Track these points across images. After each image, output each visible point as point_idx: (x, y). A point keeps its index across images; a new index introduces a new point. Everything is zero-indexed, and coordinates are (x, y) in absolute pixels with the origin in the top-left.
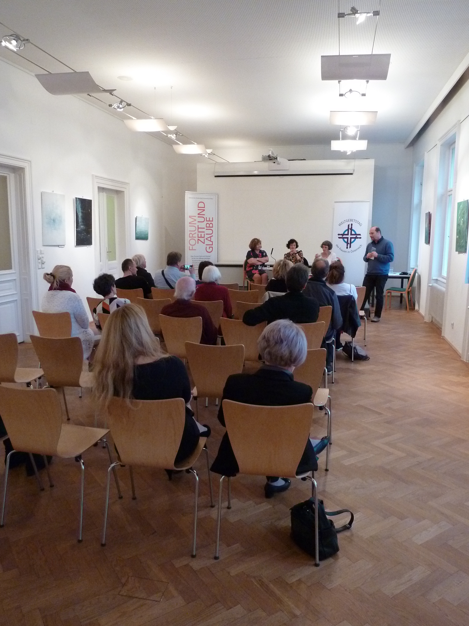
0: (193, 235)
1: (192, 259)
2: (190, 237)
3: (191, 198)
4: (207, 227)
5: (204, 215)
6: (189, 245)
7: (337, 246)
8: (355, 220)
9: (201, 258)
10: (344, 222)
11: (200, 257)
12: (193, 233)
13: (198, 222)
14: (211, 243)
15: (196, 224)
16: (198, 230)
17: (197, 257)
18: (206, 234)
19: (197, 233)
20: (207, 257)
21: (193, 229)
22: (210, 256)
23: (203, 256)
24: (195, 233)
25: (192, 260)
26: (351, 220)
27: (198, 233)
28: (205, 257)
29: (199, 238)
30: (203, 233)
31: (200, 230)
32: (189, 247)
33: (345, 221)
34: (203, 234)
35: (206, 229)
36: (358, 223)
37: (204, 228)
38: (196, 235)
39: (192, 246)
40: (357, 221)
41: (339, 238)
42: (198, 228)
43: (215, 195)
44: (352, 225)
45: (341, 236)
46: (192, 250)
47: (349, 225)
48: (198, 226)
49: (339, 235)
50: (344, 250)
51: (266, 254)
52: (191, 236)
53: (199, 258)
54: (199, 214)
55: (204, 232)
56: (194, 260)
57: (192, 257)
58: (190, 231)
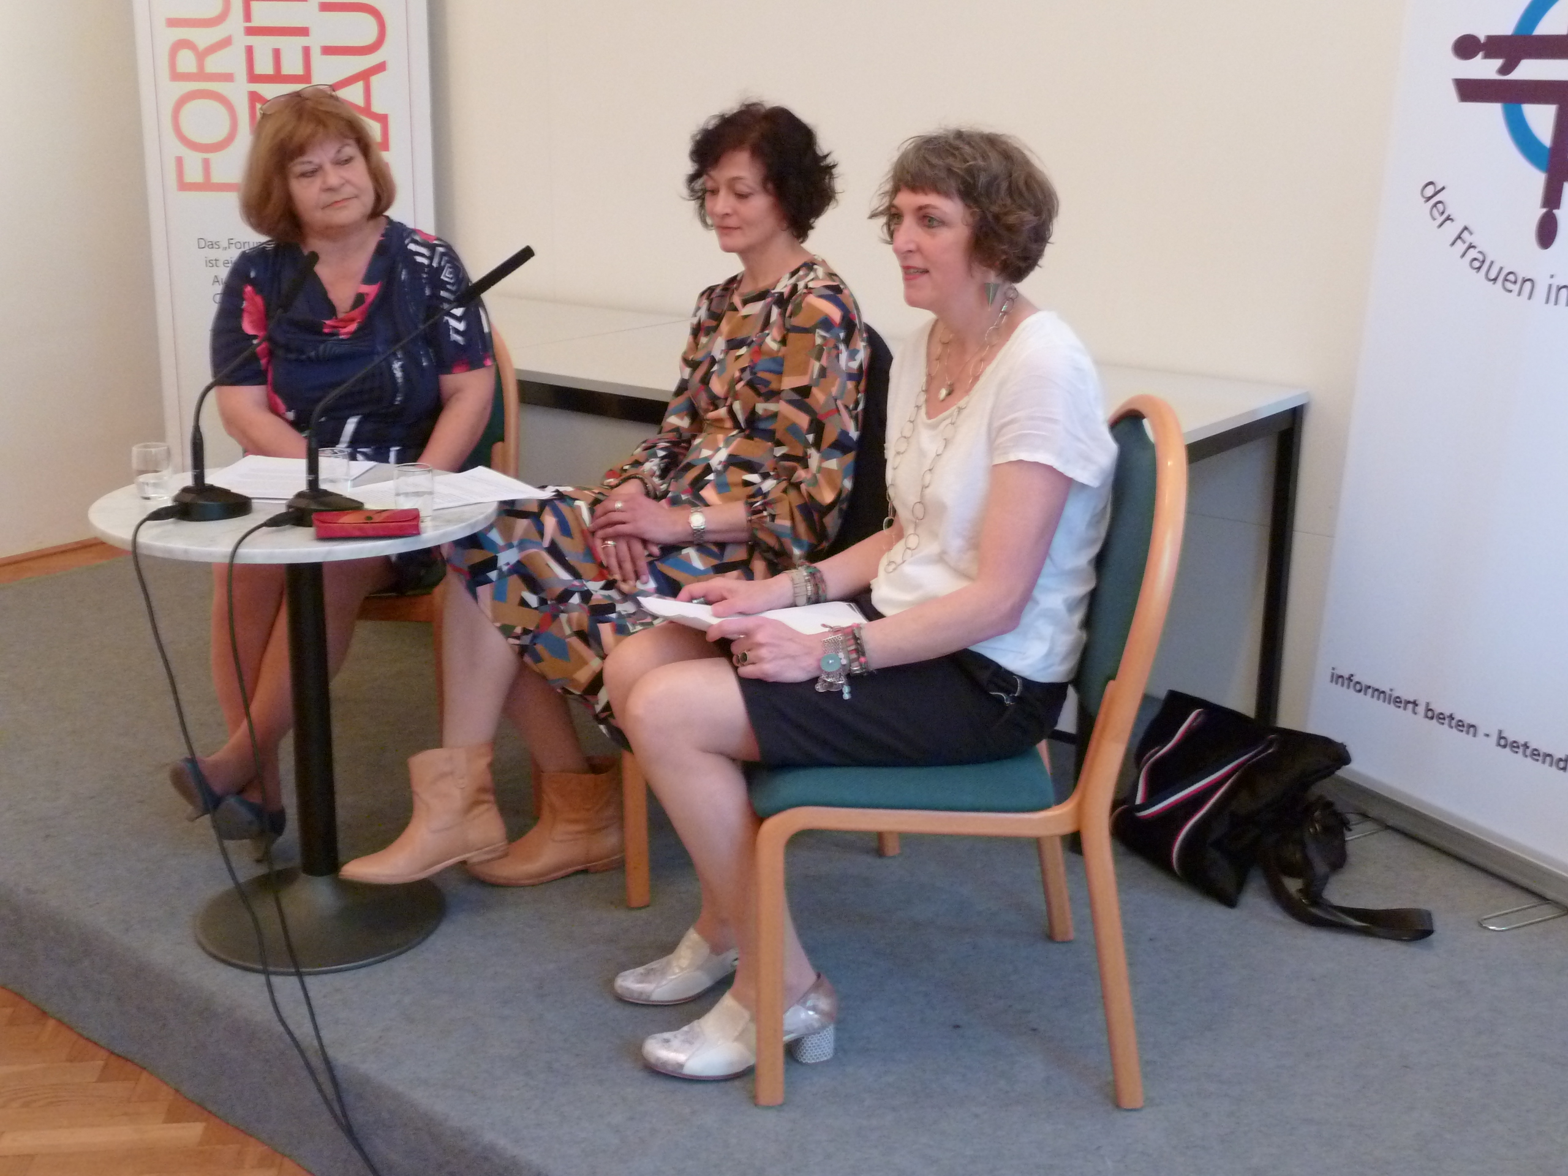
6: (175, 148)
7: (1433, 195)
19: (243, 41)
24: (226, 42)
27: (255, 41)
29: (262, 89)
30: (300, 41)
31: (264, 13)
32: (179, 161)
34: (291, 48)
35: (325, 8)
38: (232, 61)
39: (200, 156)
41: (1468, 90)
45: (1485, 68)
46: (209, 185)
49: (1466, 47)
50: (1503, 258)
52: (187, 62)
55: (303, 32)
57: (212, 245)
58: (173, 23)
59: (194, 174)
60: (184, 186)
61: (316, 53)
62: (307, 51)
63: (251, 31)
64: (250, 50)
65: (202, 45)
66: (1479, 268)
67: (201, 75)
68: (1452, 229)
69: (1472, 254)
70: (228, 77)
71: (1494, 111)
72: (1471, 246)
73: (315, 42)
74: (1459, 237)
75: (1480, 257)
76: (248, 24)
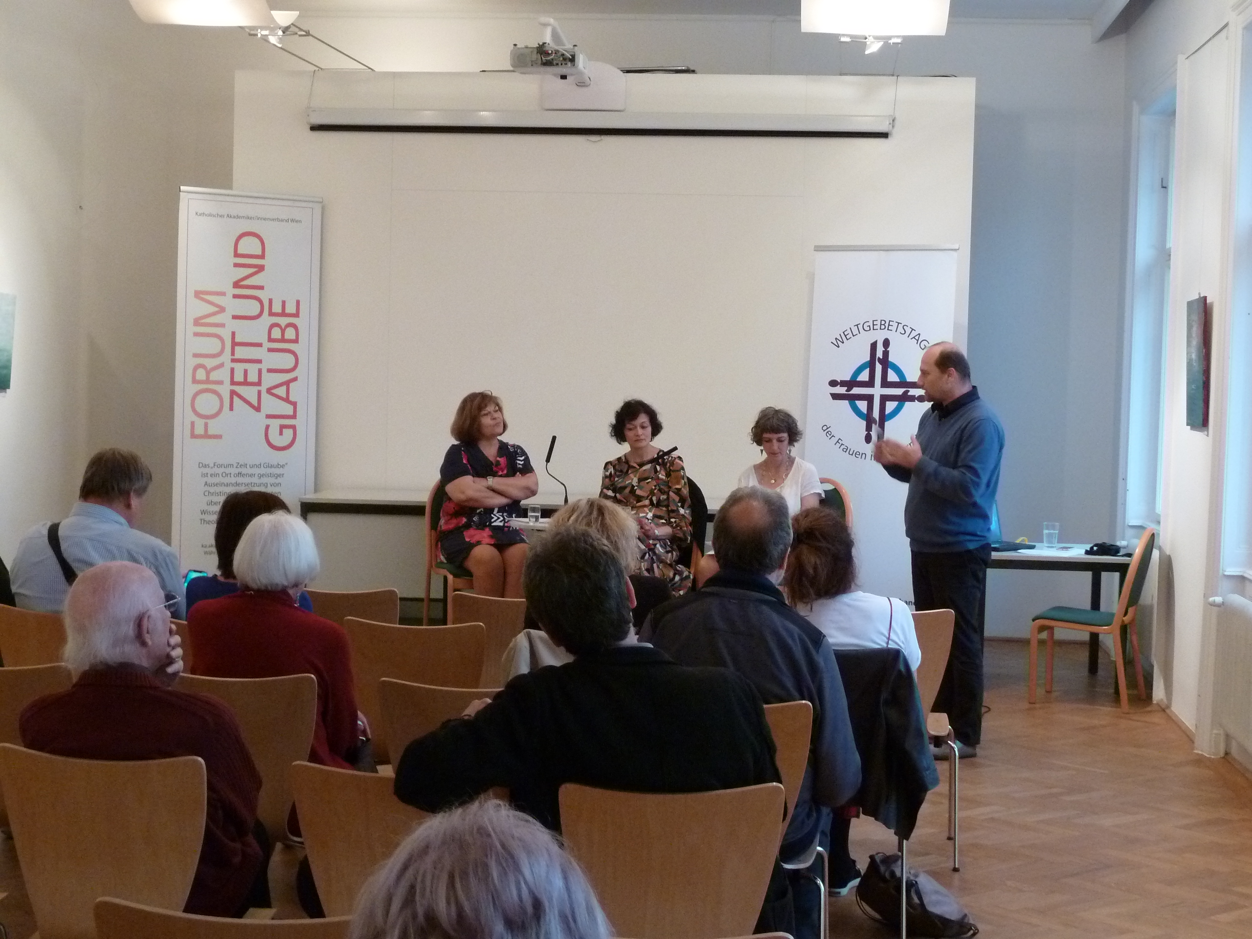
0: (208, 373)
1: (205, 475)
2: (195, 381)
3: (206, 215)
4: (270, 340)
5: (261, 288)
6: (191, 417)
7: (826, 429)
8: (899, 323)
9: (244, 471)
10: (855, 331)
11: (240, 470)
12: (210, 363)
13: (235, 317)
14: (288, 410)
15: (222, 325)
16: (233, 353)
17: (228, 471)
18: (270, 371)
19: (229, 365)
20: (269, 471)
21: (213, 345)
22: (283, 466)
23: (252, 467)
24: (221, 365)
25: (205, 479)
26: (885, 325)
27: (235, 365)
28: (262, 471)
29: (237, 389)
30: (257, 366)
31: (240, 352)
32: (193, 424)
33: (860, 327)
34: (253, 369)
35: (270, 350)
36: (911, 336)
37: (260, 345)
38: (223, 375)
39: (204, 421)
40: (908, 330)
41: (835, 397)
42: (234, 344)
43: (311, 205)
44: (886, 343)
45: (842, 390)
46: (206, 436)
47: (874, 346)
48: (233, 334)
49: (833, 383)
50: (854, 447)
51: (527, 460)
52: (201, 375)
53: (234, 471)
54: (236, 285)
55: (259, 361)
56: (211, 480)
57: (205, 466)
58: (196, 355)
59: (199, 430)
60: (193, 436)
61: (264, 372)
62: (260, 371)
63: (233, 361)
64: (232, 370)
65: (209, 367)
66: (846, 452)
67: (208, 381)
68: (834, 440)
69: (843, 447)
70: (220, 383)
71: (845, 403)
72: (842, 444)
73: (264, 367)
74: (838, 442)
75: (846, 448)
76: (233, 357)
